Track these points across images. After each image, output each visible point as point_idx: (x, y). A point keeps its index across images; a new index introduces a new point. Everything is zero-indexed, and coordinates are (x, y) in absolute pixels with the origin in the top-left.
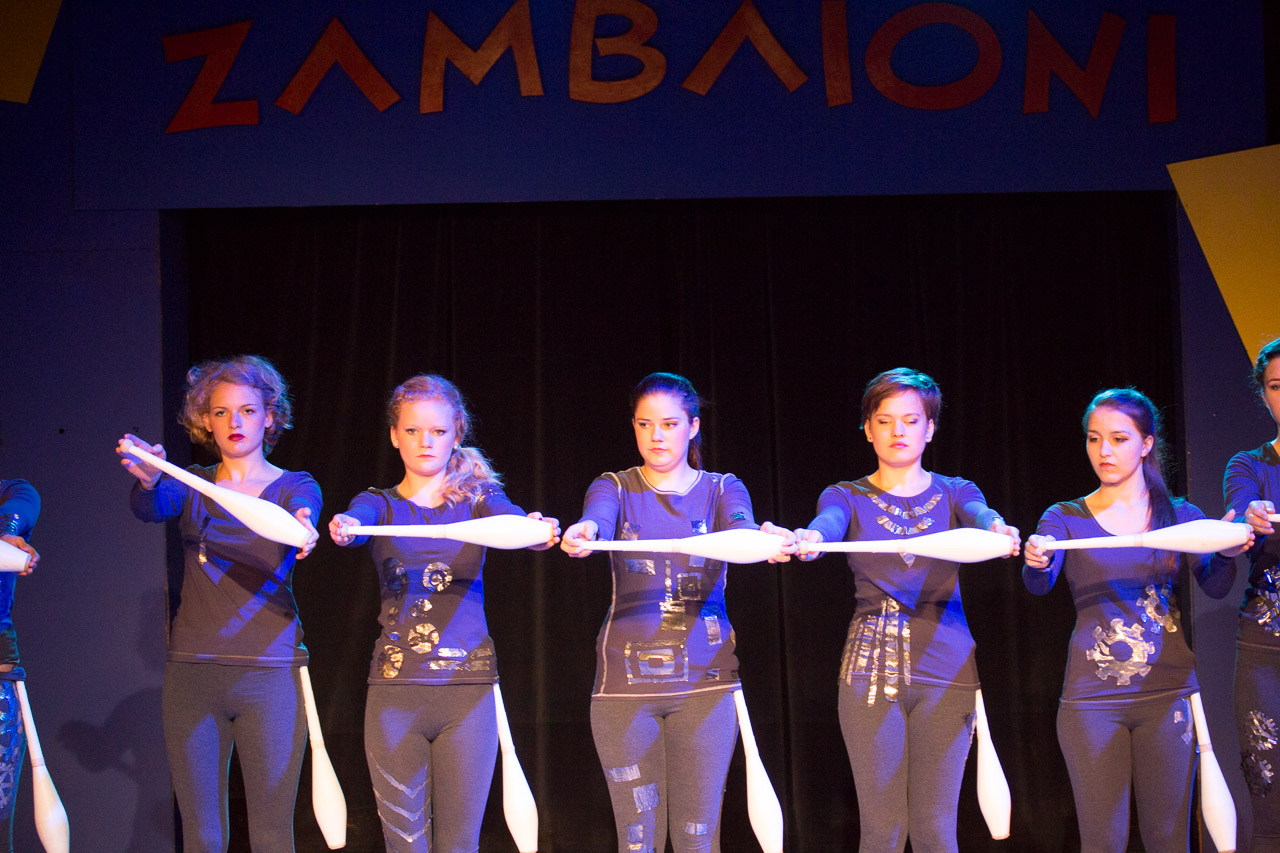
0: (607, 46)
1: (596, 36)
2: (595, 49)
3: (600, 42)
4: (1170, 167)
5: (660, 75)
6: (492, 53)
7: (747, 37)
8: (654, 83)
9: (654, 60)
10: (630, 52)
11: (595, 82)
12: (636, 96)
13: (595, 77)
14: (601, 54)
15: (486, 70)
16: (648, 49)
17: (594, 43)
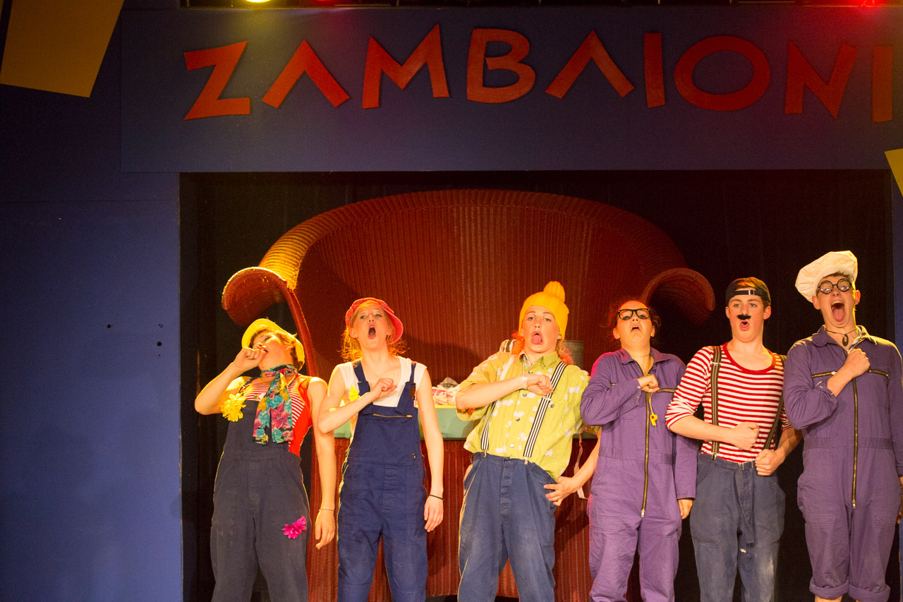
0: (493, 63)
1: (486, 56)
2: (485, 65)
3: (489, 61)
4: (886, 152)
5: (531, 84)
6: (414, 67)
7: (592, 59)
8: (526, 90)
9: (526, 73)
10: (510, 68)
11: (486, 89)
12: (514, 98)
13: (484, 85)
14: (490, 68)
15: (409, 78)
16: (523, 65)
17: (485, 60)
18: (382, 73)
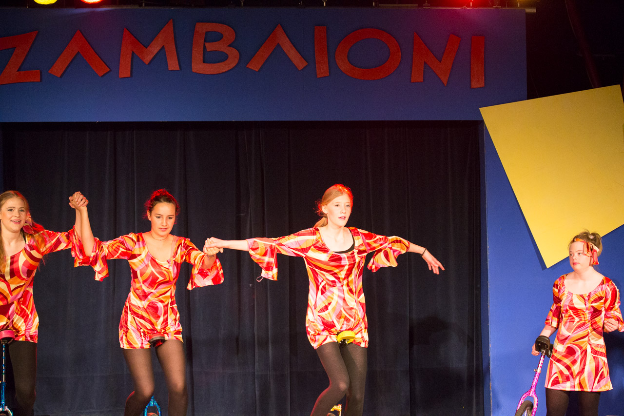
0: (210, 47)
1: (205, 41)
2: (205, 47)
3: (207, 45)
4: (480, 109)
5: (236, 61)
6: (155, 49)
7: (278, 44)
8: (234, 65)
9: (233, 53)
10: (222, 50)
11: (205, 64)
12: (224, 71)
13: (204, 62)
14: (208, 50)
15: (152, 56)
16: (231, 48)
17: (204, 45)
18: (133, 53)
